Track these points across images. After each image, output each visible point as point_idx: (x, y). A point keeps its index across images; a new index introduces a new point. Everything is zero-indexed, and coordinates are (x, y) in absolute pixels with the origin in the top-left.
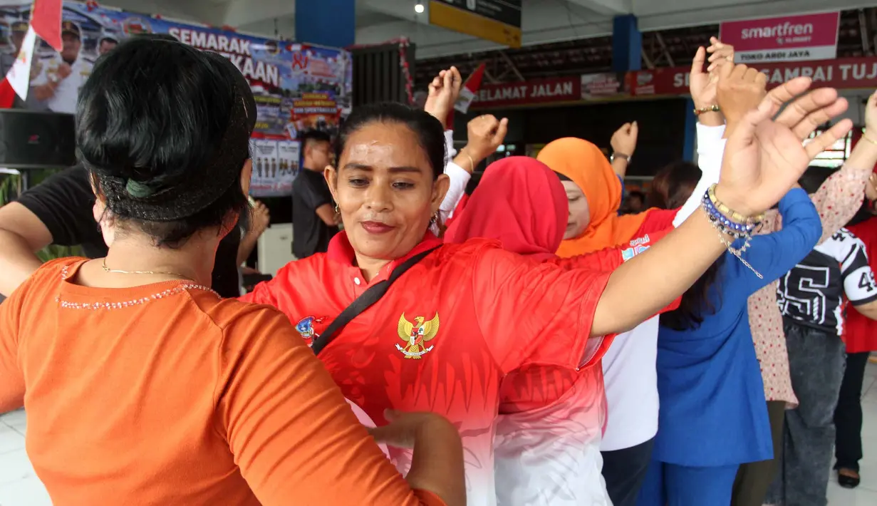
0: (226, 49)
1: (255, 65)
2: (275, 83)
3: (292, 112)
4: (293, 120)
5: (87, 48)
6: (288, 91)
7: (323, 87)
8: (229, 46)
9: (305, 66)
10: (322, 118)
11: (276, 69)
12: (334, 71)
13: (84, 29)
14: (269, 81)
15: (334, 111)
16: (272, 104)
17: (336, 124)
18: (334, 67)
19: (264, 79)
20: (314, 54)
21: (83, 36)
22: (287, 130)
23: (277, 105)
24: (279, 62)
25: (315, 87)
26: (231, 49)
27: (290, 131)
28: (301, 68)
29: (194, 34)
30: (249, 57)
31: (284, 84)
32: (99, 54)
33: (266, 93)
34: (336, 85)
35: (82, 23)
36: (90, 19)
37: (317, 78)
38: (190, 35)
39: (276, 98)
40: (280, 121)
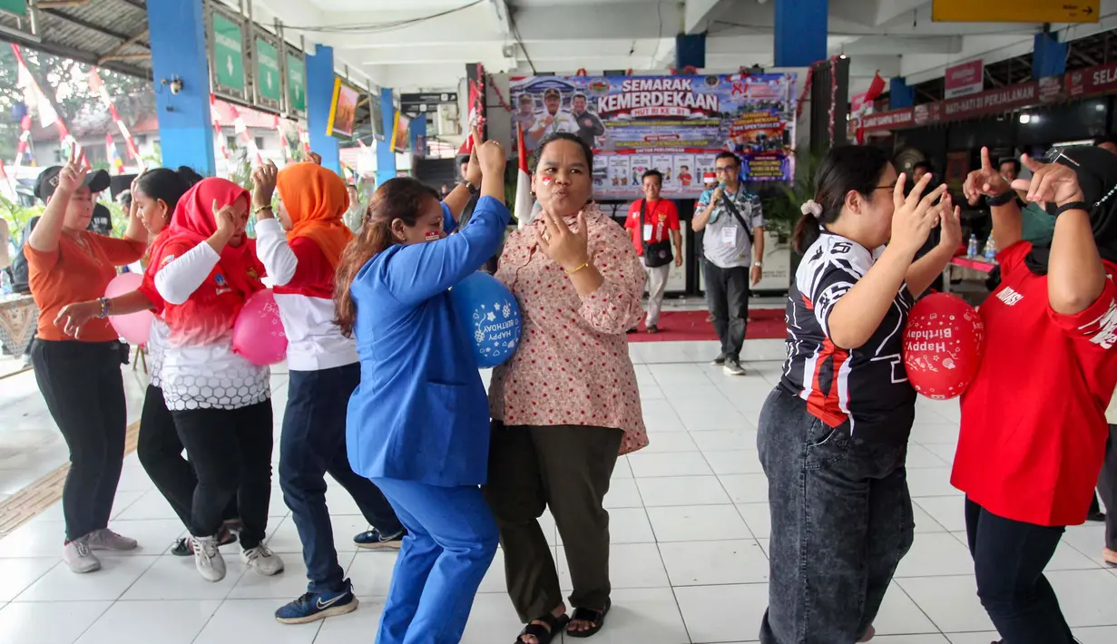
0: (669, 88)
1: (695, 97)
2: (715, 109)
3: (732, 131)
4: (732, 136)
5: (564, 104)
6: (727, 114)
7: (763, 106)
8: (671, 86)
9: (745, 91)
10: (762, 133)
11: (715, 98)
12: (777, 91)
13: (562, 91)
14: (708, 108)
15: (778, 125)
16: (712, 126)
17: (779, 136)
18: (777, 87)
19: (704, 107)
20: (753, 80)
21: (562, 96)
22: (726, 145)
23: (717, 126)
24: (717, 91)
25: (755, 107)
26: (674, 88)
27: (729, 145)
28: (741, 92)
29: (643, 82)
30: (690, 91)
31: (723, 109)
32: (573, 107)
33: (706, 117)
34: (779, 103)
35: (561, 88)
36: (565, 84)
37: (757, 100)
38: (639, 84)
39: (715, 120)
40: (719, 139)
